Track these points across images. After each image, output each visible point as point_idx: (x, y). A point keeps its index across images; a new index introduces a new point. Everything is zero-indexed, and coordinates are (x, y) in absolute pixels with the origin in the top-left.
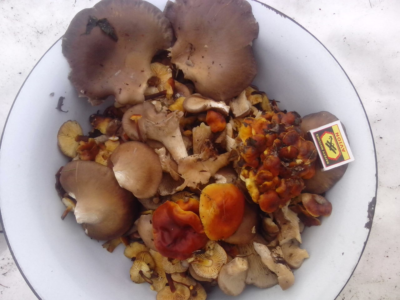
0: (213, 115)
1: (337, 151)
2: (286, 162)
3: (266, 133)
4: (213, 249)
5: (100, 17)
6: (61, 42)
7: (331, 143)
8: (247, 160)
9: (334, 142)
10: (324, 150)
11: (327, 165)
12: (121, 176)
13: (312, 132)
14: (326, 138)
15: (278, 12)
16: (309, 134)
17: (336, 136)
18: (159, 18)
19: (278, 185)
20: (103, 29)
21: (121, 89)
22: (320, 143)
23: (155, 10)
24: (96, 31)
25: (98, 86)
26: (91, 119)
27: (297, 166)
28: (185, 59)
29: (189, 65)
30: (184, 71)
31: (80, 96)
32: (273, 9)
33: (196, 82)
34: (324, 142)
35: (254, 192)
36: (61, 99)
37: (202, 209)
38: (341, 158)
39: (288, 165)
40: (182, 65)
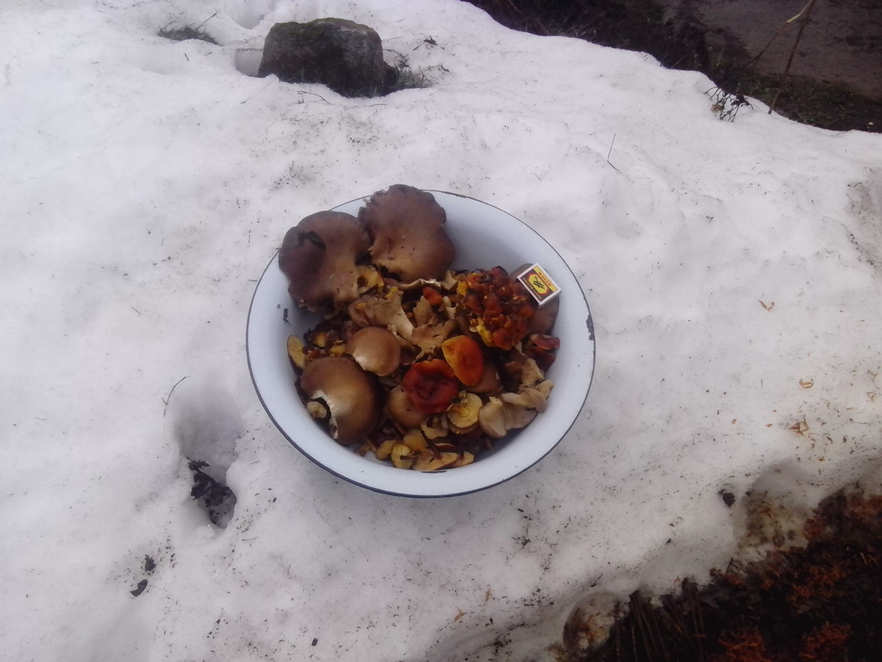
0: (429, 289)
1: (545, 286)
2: (505, 301)
3: (481, 283)
4: (466, 398)
5: (308, 231)
6: (277, 259)
7: (537, 282)
8: (471, 306)
9: (539, 280)
10: (534, 288)
11: (541, 300)
12: (361, 359)
13: (519, 277)
14: (532, 279)
15: (457, 195)
16: (518, 279)
17: (539, 275)
18: (355, 223)
19: (505, 321)
20: (313, 239)
21: (338, 289)
22: (529, 285)
23: (351, 217)
24: (308, 243)
25: (316, 292)
26: (306, 337)
27: (516, 300)
28: (386, 255)
29: (391, 259)
30: (387, 266)
31: (300, 306)
32: (452, 194)
33: (401, 272)
34: (532, 283)
35: (486, 335)
36: (286, 311)
37: (446, 356)
38: (550, 292)
39: (507, 303)
40: (384, 262)
